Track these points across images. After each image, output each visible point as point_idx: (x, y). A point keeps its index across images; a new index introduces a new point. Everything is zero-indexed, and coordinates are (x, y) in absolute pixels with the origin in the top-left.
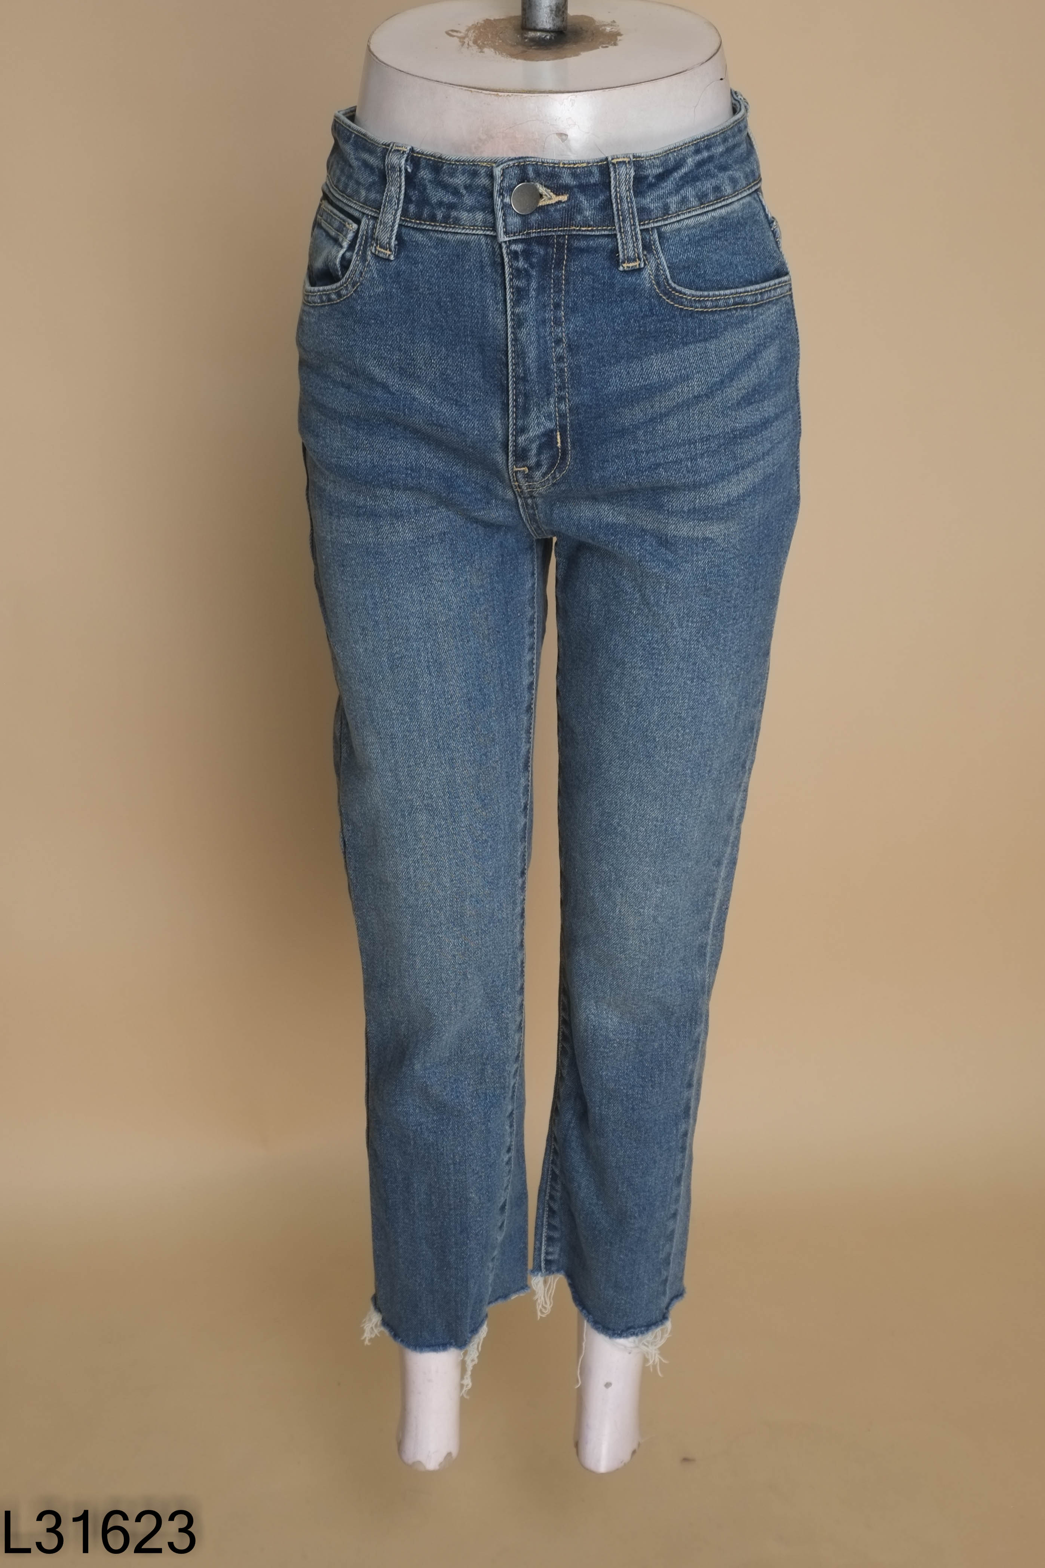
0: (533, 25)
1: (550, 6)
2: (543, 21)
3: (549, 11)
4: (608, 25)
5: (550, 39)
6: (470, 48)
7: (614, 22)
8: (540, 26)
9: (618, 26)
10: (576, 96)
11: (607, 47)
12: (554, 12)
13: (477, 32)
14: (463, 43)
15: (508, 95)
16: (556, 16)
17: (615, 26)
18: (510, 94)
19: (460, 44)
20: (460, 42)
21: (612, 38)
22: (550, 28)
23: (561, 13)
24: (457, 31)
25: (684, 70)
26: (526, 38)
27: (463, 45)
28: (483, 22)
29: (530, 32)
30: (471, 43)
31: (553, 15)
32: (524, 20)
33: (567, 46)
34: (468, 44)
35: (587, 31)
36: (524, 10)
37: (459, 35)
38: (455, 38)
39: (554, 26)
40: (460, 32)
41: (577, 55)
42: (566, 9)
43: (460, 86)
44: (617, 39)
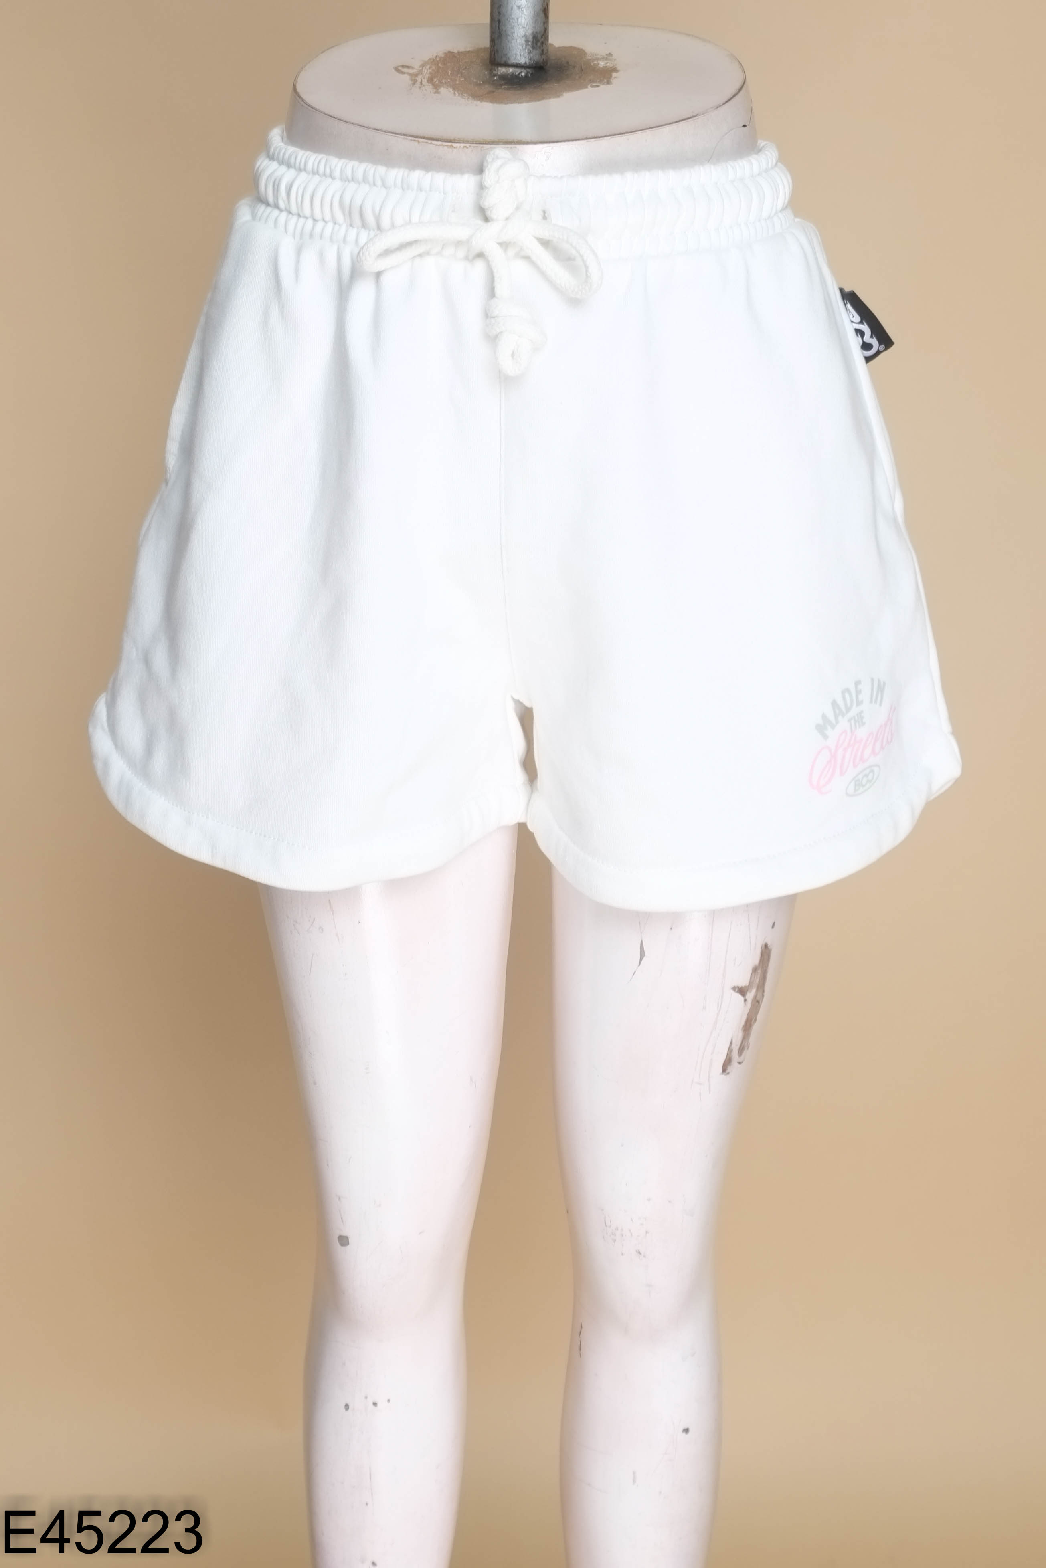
0: (504, 59)
1: (525, 36)
2: (516, 55)
3: (524, 42)
4: (603, 58)
5: (526, 76)
6: (423, 88)
7: (610, 54)
8: (513, 61)
9: (615, 60)
10: (552, 148)
11: (598, 86)
12: (530, 43)
13: (434, 67)
14: (414, 83)
15: (464, 147)
16: (533, 48)
17: (610, 60)
18: (468, 145)
19: (411, 82)
20: (412, 80)
21: (605, 75)
22: (525, 63)
23: (539, 44)
24: (408, 67)
25: (694, 114)
26: (495, 75)
27: (414, 84)
28: (443, 56)
29: (500, 68)
30: (425, 82)
31: (528, 47)
32: (493, 53)
33: (546, 86)
34: (421, 83)
35: (574, 67)
36: (492, 40)
37: (411, 71)
38: (406, 75)
39: (530, 59)
40: (413, 68)
41: (559, 96)
42: (547, 38)
43: (404, 135)
44: (611, 76)
